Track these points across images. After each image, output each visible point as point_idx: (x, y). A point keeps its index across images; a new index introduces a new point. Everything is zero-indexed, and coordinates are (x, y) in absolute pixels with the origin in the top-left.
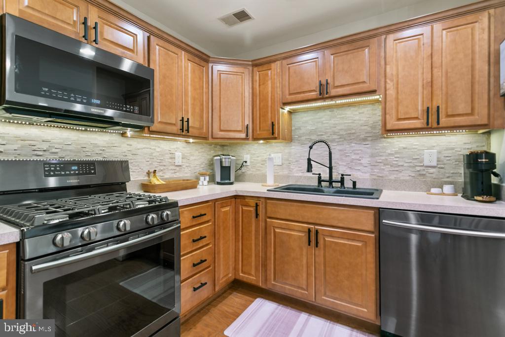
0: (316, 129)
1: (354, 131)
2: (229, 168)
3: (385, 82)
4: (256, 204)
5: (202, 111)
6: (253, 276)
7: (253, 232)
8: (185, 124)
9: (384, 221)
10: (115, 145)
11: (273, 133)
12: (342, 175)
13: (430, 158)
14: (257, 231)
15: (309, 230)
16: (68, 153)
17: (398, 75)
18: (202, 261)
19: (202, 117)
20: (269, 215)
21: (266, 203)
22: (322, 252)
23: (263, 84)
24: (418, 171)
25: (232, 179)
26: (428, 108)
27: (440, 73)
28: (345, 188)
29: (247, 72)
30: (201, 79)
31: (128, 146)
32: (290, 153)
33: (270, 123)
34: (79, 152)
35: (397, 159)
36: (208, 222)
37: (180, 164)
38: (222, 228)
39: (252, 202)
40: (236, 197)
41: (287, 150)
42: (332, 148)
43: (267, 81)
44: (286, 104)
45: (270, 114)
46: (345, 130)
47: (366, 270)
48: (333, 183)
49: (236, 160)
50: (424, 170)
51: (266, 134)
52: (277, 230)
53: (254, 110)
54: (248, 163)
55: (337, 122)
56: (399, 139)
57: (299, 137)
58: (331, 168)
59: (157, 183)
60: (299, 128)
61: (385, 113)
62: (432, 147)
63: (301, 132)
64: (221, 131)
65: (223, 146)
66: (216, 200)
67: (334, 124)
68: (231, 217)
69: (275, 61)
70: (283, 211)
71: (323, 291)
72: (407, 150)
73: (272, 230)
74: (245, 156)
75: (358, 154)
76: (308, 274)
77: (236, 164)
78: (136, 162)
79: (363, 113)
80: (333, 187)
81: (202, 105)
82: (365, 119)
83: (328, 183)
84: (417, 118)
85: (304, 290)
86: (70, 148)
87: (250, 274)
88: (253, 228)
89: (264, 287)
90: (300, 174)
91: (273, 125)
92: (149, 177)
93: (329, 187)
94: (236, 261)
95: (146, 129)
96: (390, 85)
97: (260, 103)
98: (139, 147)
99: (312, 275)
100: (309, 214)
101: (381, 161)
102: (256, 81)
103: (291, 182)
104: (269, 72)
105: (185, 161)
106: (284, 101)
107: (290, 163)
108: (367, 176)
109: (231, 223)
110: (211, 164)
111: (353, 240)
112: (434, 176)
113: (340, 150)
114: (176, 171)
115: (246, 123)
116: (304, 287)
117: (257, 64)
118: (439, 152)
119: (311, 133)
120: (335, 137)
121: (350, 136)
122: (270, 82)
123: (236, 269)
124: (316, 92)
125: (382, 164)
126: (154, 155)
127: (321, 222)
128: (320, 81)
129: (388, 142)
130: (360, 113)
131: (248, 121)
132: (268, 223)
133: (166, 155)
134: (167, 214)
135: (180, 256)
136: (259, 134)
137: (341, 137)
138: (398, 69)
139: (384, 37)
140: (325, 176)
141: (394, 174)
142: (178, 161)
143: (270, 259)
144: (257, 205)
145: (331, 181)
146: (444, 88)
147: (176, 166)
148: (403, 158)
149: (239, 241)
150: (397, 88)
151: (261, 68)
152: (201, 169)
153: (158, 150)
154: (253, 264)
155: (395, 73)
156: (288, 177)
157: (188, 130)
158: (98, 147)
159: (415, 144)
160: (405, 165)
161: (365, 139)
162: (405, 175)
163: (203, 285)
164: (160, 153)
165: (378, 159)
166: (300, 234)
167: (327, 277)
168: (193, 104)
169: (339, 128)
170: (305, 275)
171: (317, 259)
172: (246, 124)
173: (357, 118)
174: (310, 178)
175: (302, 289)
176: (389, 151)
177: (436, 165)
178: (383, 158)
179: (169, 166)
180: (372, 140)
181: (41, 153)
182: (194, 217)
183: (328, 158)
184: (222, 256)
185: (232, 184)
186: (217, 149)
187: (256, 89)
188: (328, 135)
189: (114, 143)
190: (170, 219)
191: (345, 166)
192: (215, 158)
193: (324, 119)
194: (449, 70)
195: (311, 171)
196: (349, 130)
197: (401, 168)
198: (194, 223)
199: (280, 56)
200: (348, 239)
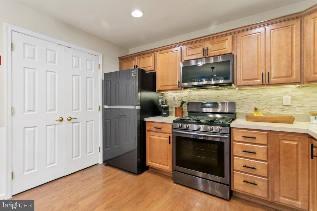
10: (234, 94)
31: (242, 94)
37: (289, 104)
64: (315, 74)
78: (247, 103)
86: (213, 97)
98: (248, 95)
105: (295, 102)
114: (284, 109)
126: (260, 98)
133: (273, 98)
142: (286, 102)
147: (284, 106)
164: (266, 97)
179: (276, 106)
182: (244, 137)
189: (233, 94)
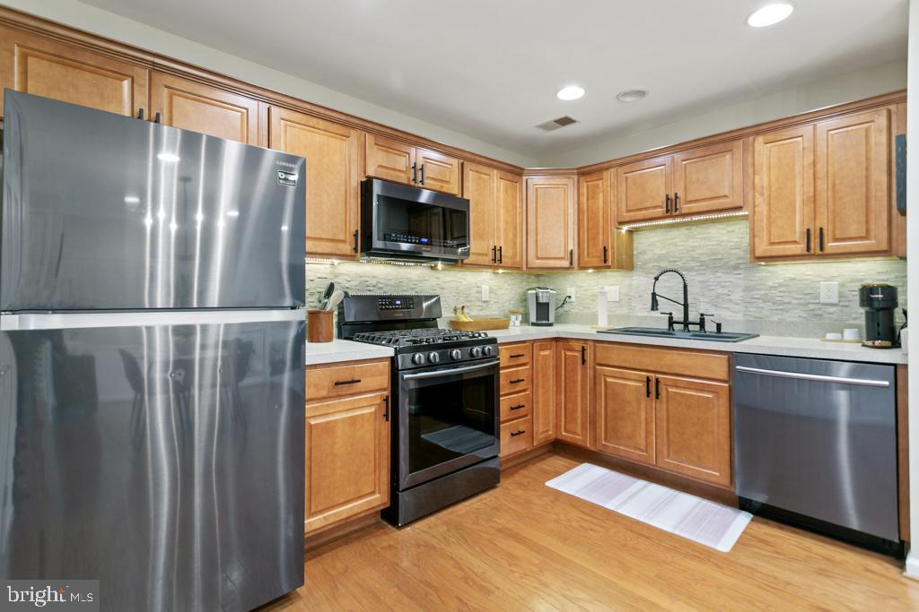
0: (667, 253)
1: (720, 257)
2: (547, 304)
3: (754, 196)
4: (583, 347)
5: (515, 236)
6: (579, 435)
7: (579, 383)
8: (498, 253)
9: (738, 367)
11: (605, 261)
12: (702, 315)
13: (829, 292)
14: (584, 381)
15: (648, 380)
16: (389, 288)
17: (770, 187)
18: (519, 407)
19: (515, 244)
20: (598, 361)
21: (595, 347)
22: (664, 405)
23: (593, 198)
24: (812, 310)
25: (552, 319)
26: (808, 230)
27: (825, 186)
28: (705, 332)
29: (570, 184)
30: (514, 198)
31: (438, 279)
32: (630, 285)
33: (601, 247)
34: (397, 287)
35: (782, 294)
36: (524, 364)
37: (488, 299)
38: (540, 376)
39: (578, 346)
40: (557, 339)
41: (627, 281)
42: (687, 279)
43: (598, 194)
44: (621, 223)
45: (601, 237)
46: (708, 255)
47: (719, 427)
48: (690, 326)
49: (557, 294)
50: (820, 309)
51: (597, 261)
52: (609, 380)
53: (581, 230)
54: (573, 299)
55: (696, 244)
56: (785, 267)
57: (644, 264)
58: (686, 306)
59: (466, 320)
60: (644, 252)
61: (753, 236)
62: (831, 278)
63: (646, 257)
64: (538, 258)
65: (538, 276)
66: (535, 341)
67: (692, 247)
68: (551, 363)
69: (608, 169)
70: (616, 356)
71: (666, 452)
72: (796, 282)
73: (603, 380)
74: (568, 289)
75: (726, 287)
76: (648, 433)
77: (557, 299)
79: (733, 231)
80: (689, 331)
81: (515, 228)
82: (736, 240)
83: (682, 325)
84: (795, 242)
85: (643, 451)
87: (575, 433)
88: (579, 377)
89: (592, 449)
90: (646, 314)
91: (605, 250)
92: (456, 313)
93: (684, 331)
94: (557, 417)
95: (460, 262)
96: (759, 199)
97: (588, 222)
98: (447, 280)
99: (652, 432)
100: (649, 360)
101: (758, 296)
102: (583, 194)
103: (632, 324)
104: (600, 182)
105: (492, 295)
106: (620, 220)
107: (630, 299)
108: (739, 317)
109: (551, 369)
110: (524, 300)
111: (702, 391)
112: (835, 317)
113: (700, 282)
114: (482, 308)
115: (571, 247)
116: (643, 447)
117: (584, 173)
118: (842, 285)
119: (660, 258)
120: (693, 264)
121: (715, 263)
122: (601, 195)
123: (557, 426)
124: (662, 208)
125: (761, 301)
126: (460, 288)
127: (664, 370)
128: (667, 196)
129: (769, 272)
130: (729, 232)
131: (572, 246)
132: (598, 372)
133: (473, 289)
134: (489, 349)
135: (499, 396)
136: (587, 262)
137: (703, 263)
138: (770, 180)
139: (751, 138)
140: (678, 316)
141: (777, 314)
142: (485, 296)
143: (600, 414)
144: (583, 350)
145: (686, 323)
146: (830, 204)
147: (483, 302)
148: (790, 292)
149: (561, 394)
150: (769, 204)
151: (589, 178)
152: (511, 306)
153: (464, 283)
154: (579, 421)
155: (765, 184)
156: (628, 317)
157: (500, 260)
158: (412, 281)
159: (808, 273)
160: (794, 301)
161: (736, 267)
162: (793, 316)
163: (520, 433)
164: (466, 286)
165: (756, 294)
166: (638, 384)
167: (671, 436)
168: (506, 230)
169: (698, 251)
170: (643, 434)
171: (658, 415)
172: (570, 249)
173: (725, 238)
174: (657, 319)
175: (640, 449)
176: (770, 283)
177: (837, 302)
178: (762, 293)
179: (476, 302)
180: (746, 268)
181: (371, 288)
182: (511, 357)
183: (683, 292)
184: (540, 406)
185: (551, 325)
186: (530, 280)
187: (583, 204)
188: (684, 261)
189: (425, 277)
190: (492, 353)
191: (708, 302)
192: (530, 292)
193: (677, 240)
194: (836, 182)
195: (657, 309)
196: (714, 254)
197: (787, 306)
198: (512, 364)
199: (615, 162)
200: (696, 390)
